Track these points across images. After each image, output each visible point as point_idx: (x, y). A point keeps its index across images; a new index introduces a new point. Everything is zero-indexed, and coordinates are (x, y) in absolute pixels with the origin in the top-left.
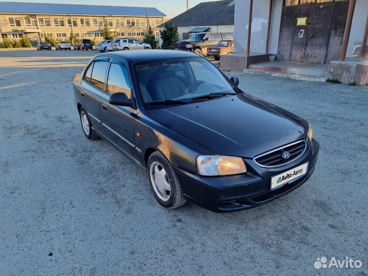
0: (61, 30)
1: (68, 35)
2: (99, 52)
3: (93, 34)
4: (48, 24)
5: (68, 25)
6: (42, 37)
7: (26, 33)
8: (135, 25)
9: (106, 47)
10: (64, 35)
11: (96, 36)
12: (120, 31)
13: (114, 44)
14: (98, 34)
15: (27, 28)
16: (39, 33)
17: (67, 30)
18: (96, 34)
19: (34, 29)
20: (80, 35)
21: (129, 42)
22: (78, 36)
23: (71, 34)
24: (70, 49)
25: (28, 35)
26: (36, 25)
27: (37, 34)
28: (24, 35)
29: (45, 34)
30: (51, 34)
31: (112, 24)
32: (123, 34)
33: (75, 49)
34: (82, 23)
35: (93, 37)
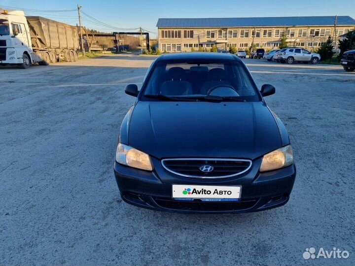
0: (245, 40)
1: (250, 45)
2: (266, 60)
3: (272, 44)
4: (235, 35)
5: (251, 36)
6: (228, 46)
7: (216, 43)
8: (320, 35)
9: (272, 57)
10: (246, 45)
11: (274, 46)
12: (300, 41)
13: (280, 53)
14: (277, 44)
15: (218, 39)
16: (226, 43)
17: (249, 41)
18: (275, 44)
19: (223, 39)
20: (260, 45)
21: (295, 52)
22: (258, 46)
23: (252, 44)
24: (245, 57)
25: (217, 45)
26: (226, 37)
27: (224, 44)
28: (215, 45)
29: (231, 44)
30: (236, 44)
31: (294, 34)
32: (303, 44)
33: (250, 58)
34: (264, 34)
35: (272, 47)
